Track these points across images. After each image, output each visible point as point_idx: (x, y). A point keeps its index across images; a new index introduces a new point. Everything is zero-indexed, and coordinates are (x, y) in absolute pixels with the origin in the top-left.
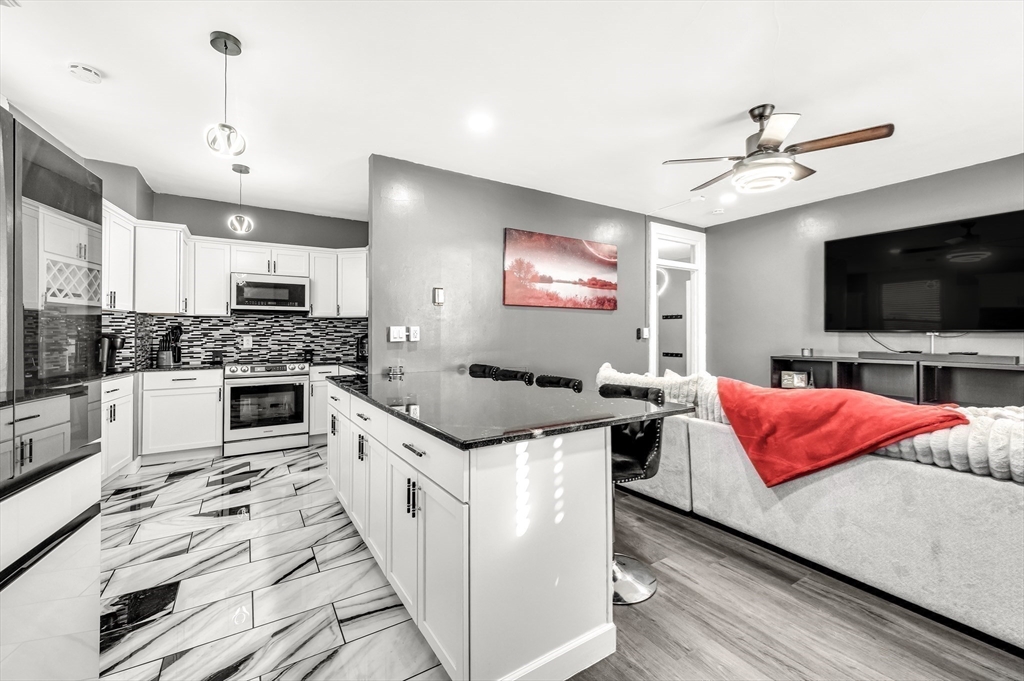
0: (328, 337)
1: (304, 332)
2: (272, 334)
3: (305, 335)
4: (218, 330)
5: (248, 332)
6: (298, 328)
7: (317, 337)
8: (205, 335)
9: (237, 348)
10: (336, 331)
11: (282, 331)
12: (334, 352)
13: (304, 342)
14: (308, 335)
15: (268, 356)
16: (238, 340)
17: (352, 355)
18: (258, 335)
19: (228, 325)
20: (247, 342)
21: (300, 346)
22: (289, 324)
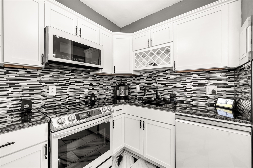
0: (100, 86)
1: (88, 83)
2: (70, 84)
3: (90, 85)
4: (25, 80)
5: (52, 83)
6: (85, 80)
7: (95, 86)
8: (11, 85)
9: (44, 96)
10: (104, 83)
11: (76, 82)
12: (103, 95)
13: (89, 89)
14: (91, 85)
15: (67, 100)
16: (44, 89)
17: (110, 95)
18: (60, 85)
19: (36, 77)
20: (52, 90)
21: (86, 91)
22: (80, 77)
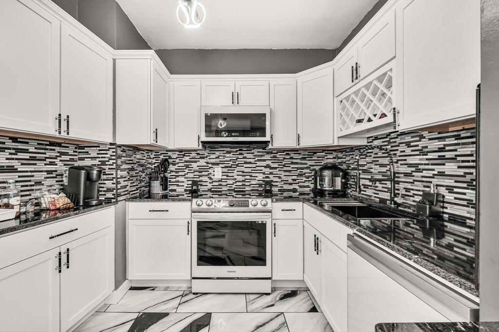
0: (285, 169)
1: (264, 164)
2: (237, 165)
3: (265, 167)
4: (196, 162)
5: (218, 164)
6: (259, 160)
7: (275, 168)
8: (187, 167)
9: (210, 178)
10: (293, 163)
11: (246, 163)
12: (291, 184)
13: (264, 173)
14: (267, 166)
15: (234, 186)
16: (211, 171)
17: (308, 187)
18: (226, 167)
19: (203, 158)
20: (218, 173)
21: (260, 177)
22: (251, 156)
